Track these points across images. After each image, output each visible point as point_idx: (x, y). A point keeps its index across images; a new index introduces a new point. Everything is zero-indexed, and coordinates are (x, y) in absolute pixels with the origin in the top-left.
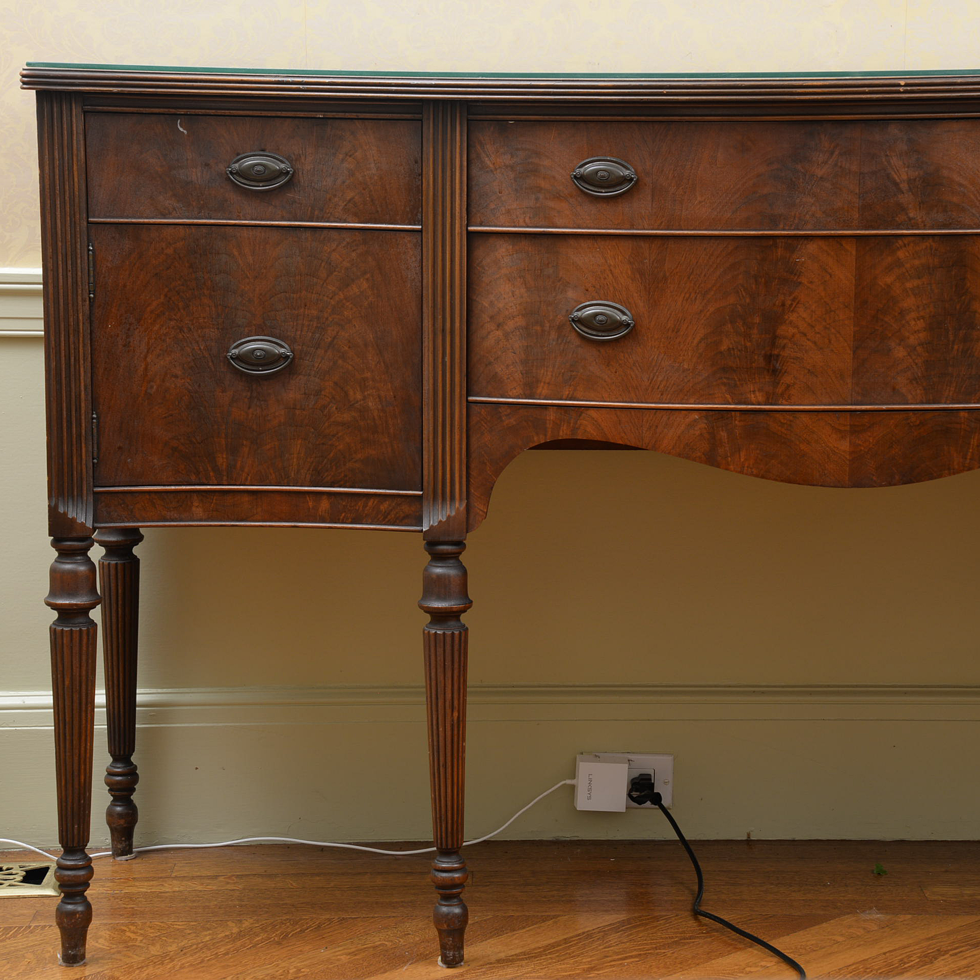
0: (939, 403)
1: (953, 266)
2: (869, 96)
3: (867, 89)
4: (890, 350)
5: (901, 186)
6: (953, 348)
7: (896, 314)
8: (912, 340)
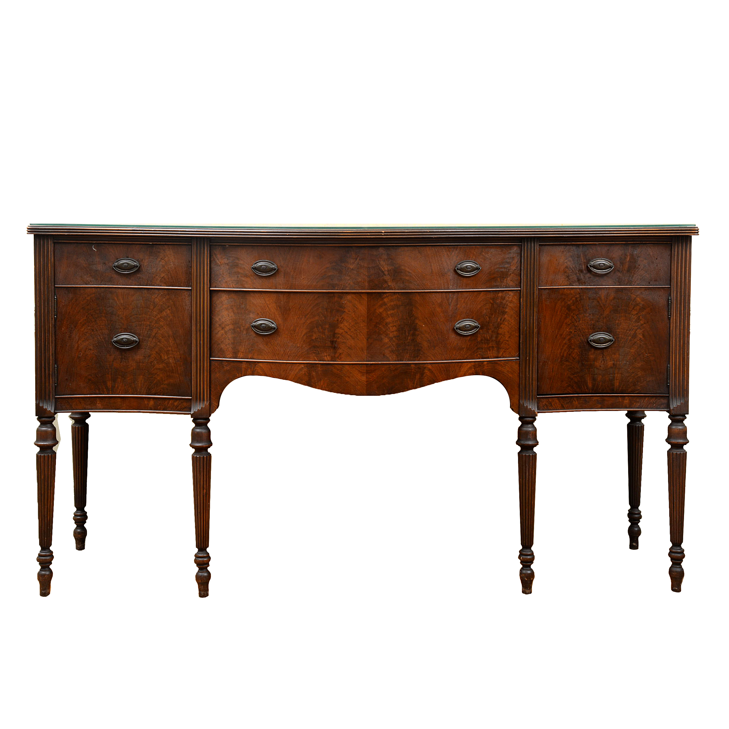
0: (403, 361)
1: (407, 305)
2: (370, 237)
3: (369, 234)
4: (382, 339)
5: (385, 273)
6: (408, 338)
7: (384, 324)
8: (391, 335)
